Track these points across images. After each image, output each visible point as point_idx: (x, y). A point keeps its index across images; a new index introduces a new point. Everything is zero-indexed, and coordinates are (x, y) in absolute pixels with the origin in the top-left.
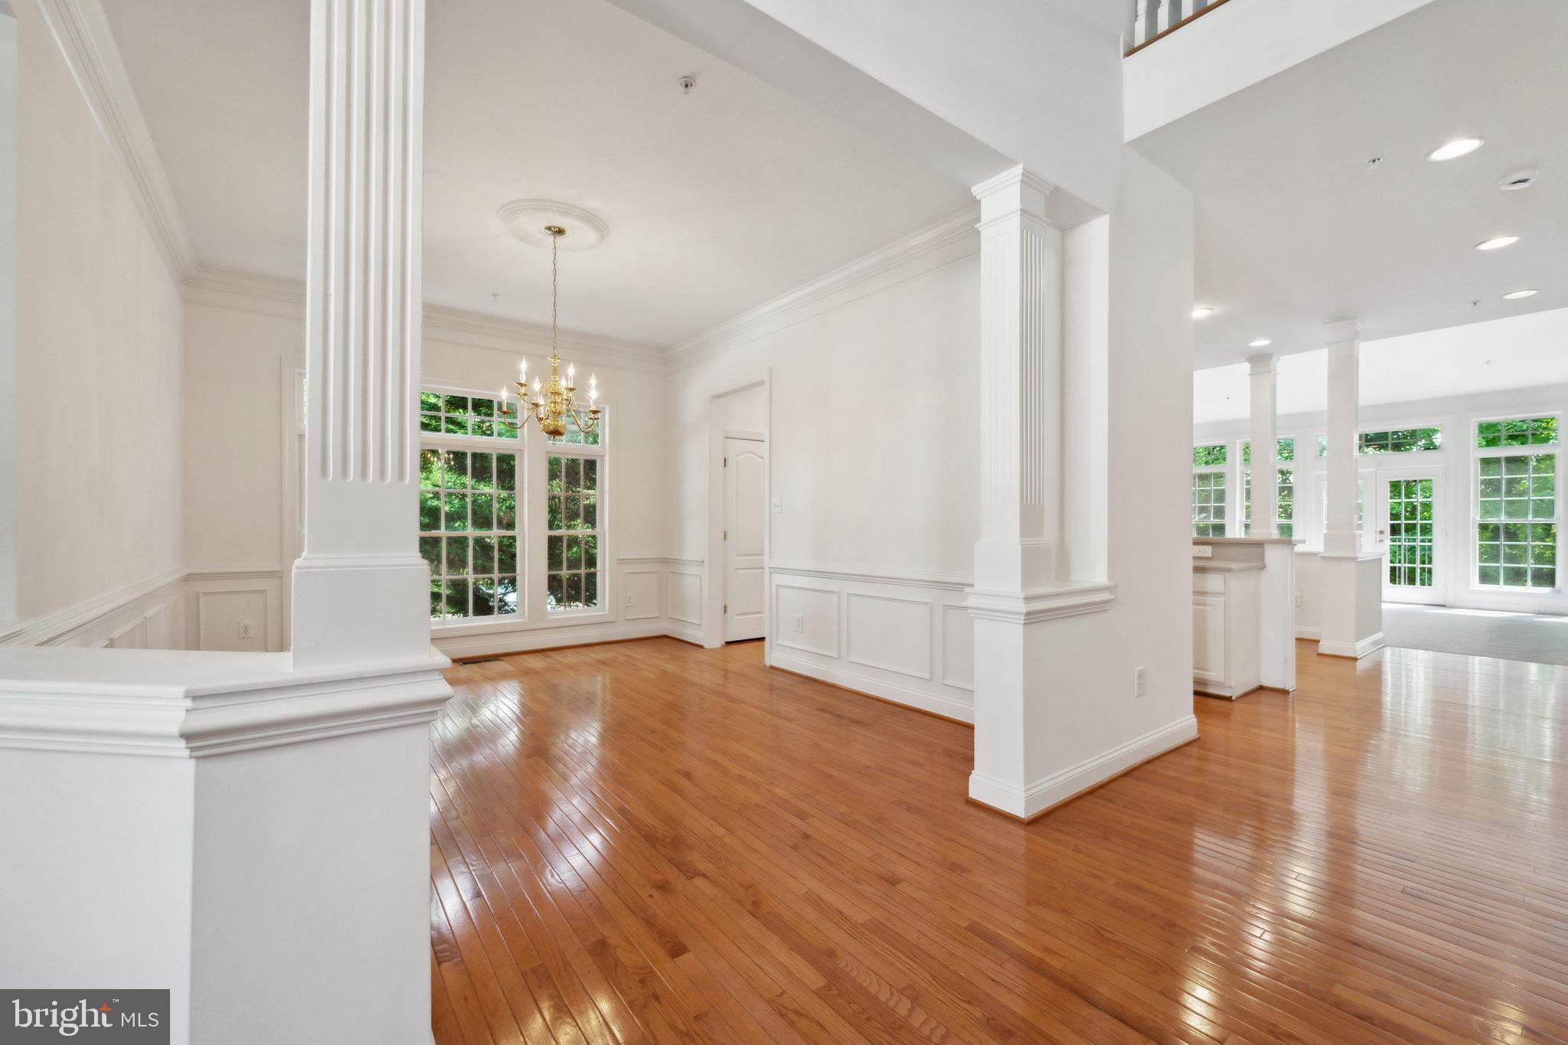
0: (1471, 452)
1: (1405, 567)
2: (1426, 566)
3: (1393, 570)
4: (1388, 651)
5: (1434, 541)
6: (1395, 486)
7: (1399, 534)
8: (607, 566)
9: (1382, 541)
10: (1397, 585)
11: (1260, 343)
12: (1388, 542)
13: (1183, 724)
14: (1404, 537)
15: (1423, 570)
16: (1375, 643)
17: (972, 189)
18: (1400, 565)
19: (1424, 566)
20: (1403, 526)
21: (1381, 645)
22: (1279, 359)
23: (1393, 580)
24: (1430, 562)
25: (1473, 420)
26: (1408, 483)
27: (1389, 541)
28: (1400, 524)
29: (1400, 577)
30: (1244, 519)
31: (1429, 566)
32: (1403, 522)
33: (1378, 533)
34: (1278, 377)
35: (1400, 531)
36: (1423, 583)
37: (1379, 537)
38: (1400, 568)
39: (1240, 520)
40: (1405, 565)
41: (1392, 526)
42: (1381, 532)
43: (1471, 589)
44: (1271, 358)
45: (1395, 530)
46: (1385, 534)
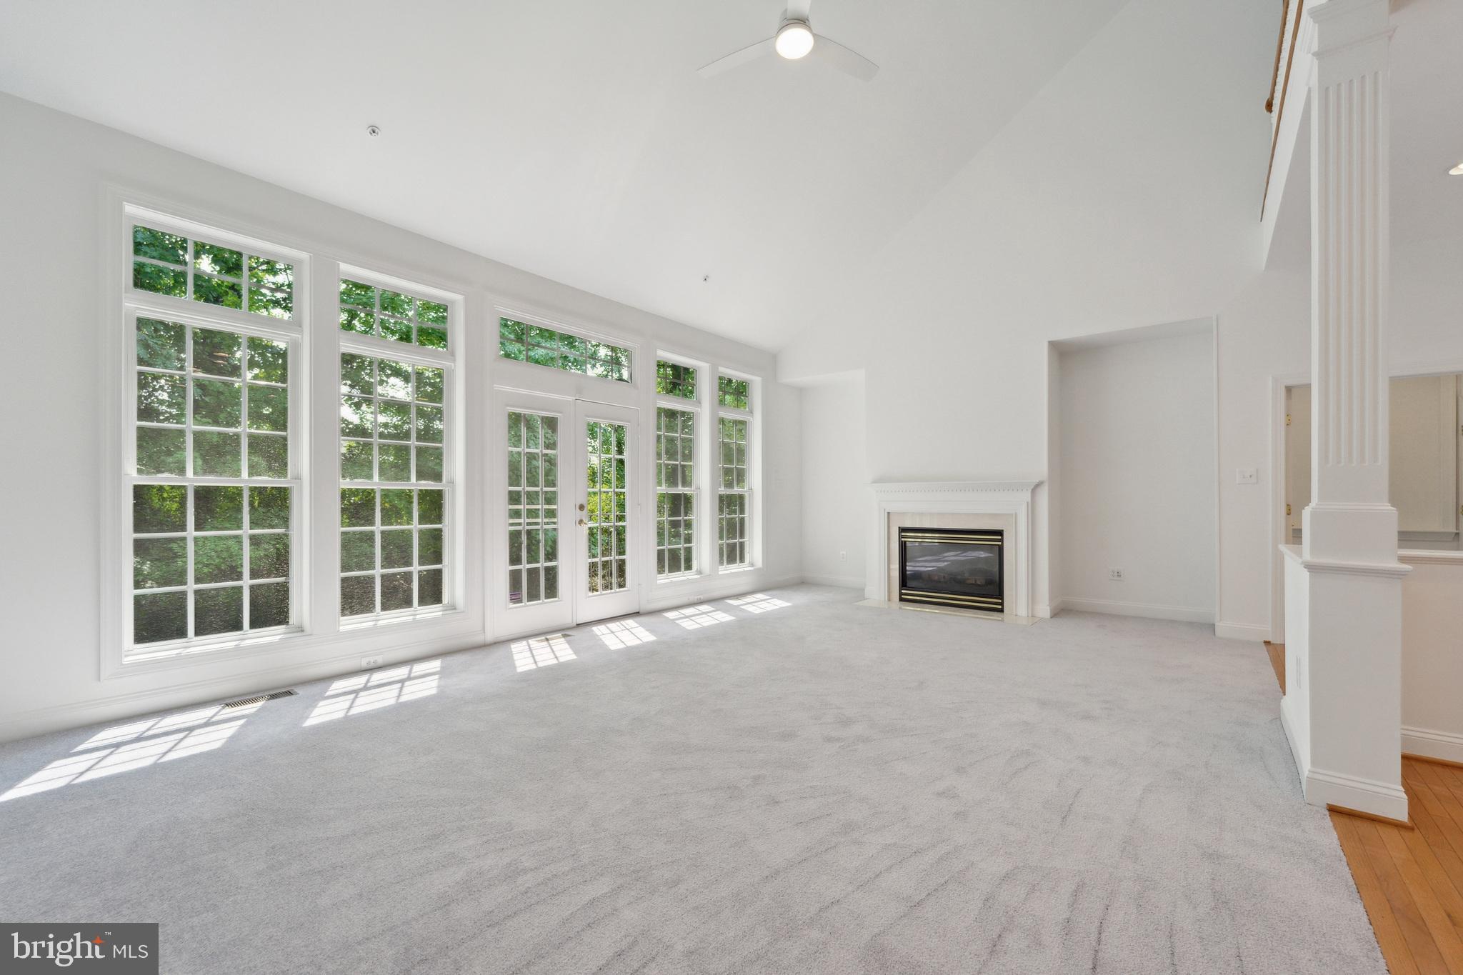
27: (587, 521)
33: (578, 509)
37: (579, 515)
42: (581, 507)
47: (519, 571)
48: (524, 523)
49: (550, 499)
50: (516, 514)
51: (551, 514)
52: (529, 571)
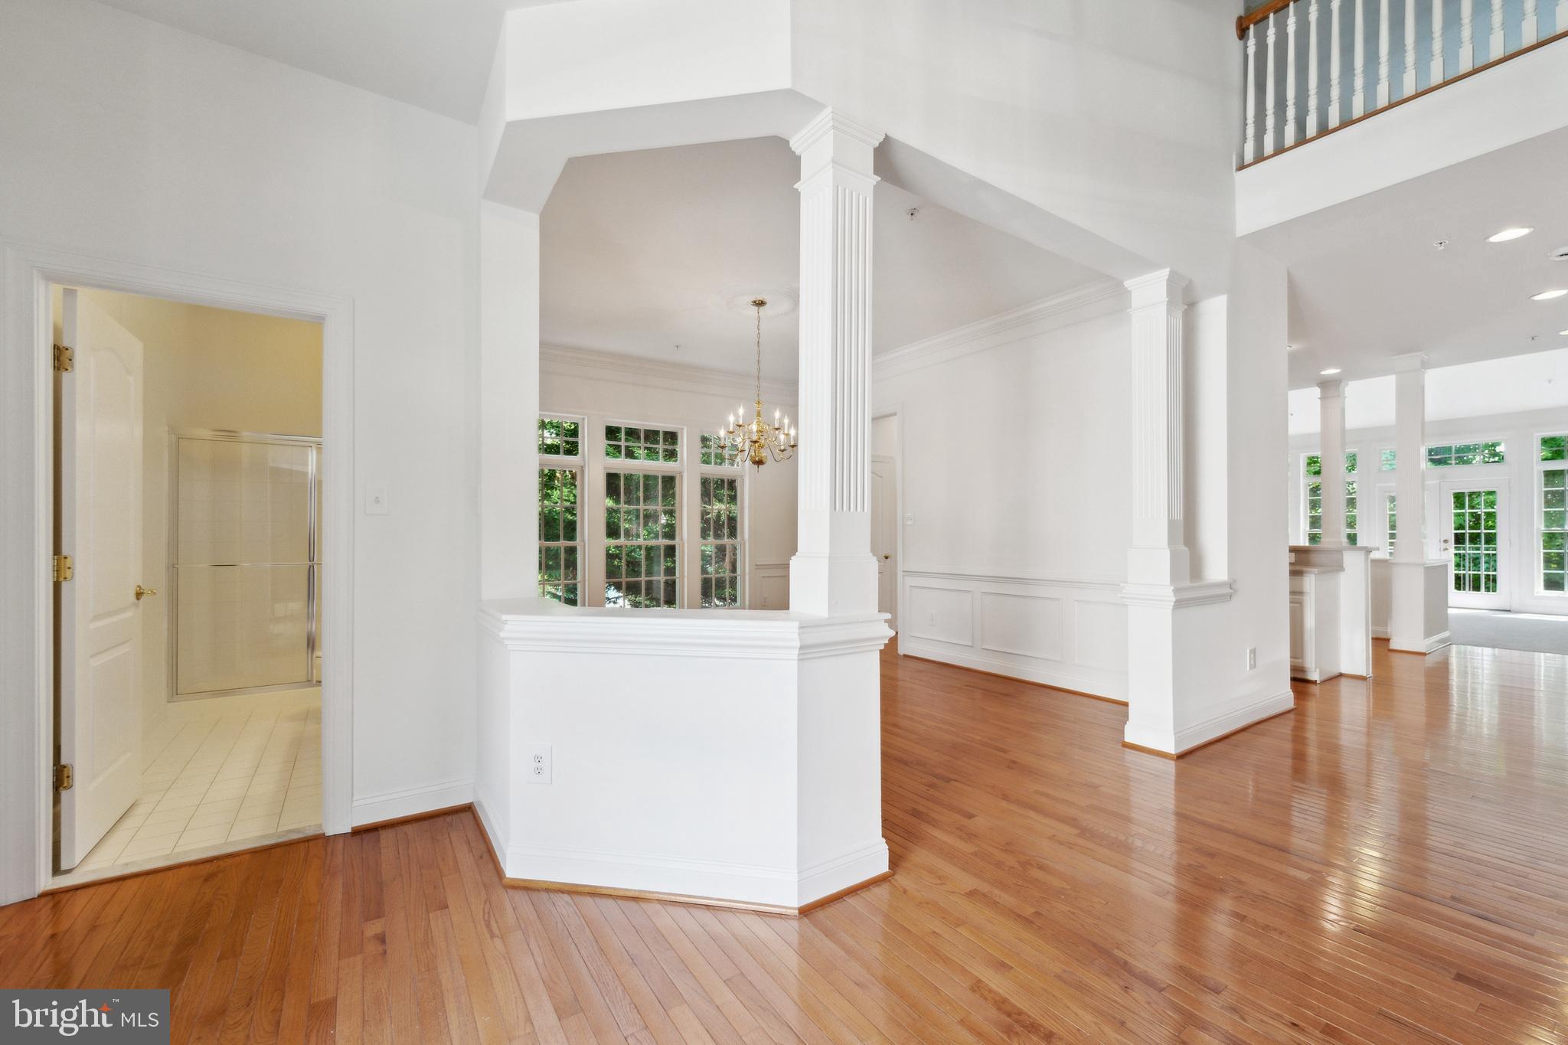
0: (1535, 464)
1: (1470, 575)
2: (1491, 573)
3: (1458, 578)
4: (1454, 648)
5: (1498, 549)
6: (1459, 499)
7: (1464, 543)
8: (747, 571)
9: (1446, 549)
10: (1462, 591)
11: (1331, 372)
12: (1452, 551)
13: (1283, 696)
14: (1468, 546)
15: (1488, 576)
16: (1442, 641)
17: (1125, 283)
18: (1464, 572)
19: (1489, 573)
20: (1467, 536)
21: (1447, 643)
22: (1348, 384)
23: (1458, 586)
24: (1495, 569)
25: (1536, 434)
26: (1471, 494)
27: (1453, 549)
28: (1464, 534)
29: (1464, 584)
30: (1308, 529)
31: (1494, 573)
32: (1468, 531)
33: (1442, 542)
34: (1346, 400)
35: (1464, 540)
36: (1488, 590)
37: (1444, 545)
38: (1464, 575)
39: (1304, 530)
40: (1469, 572)
41: (1456, 535)
42: (1446, 541)
43: (1536, 595)
44: (1340, 383)
45: (1459, 539)
46: (1450, 542)
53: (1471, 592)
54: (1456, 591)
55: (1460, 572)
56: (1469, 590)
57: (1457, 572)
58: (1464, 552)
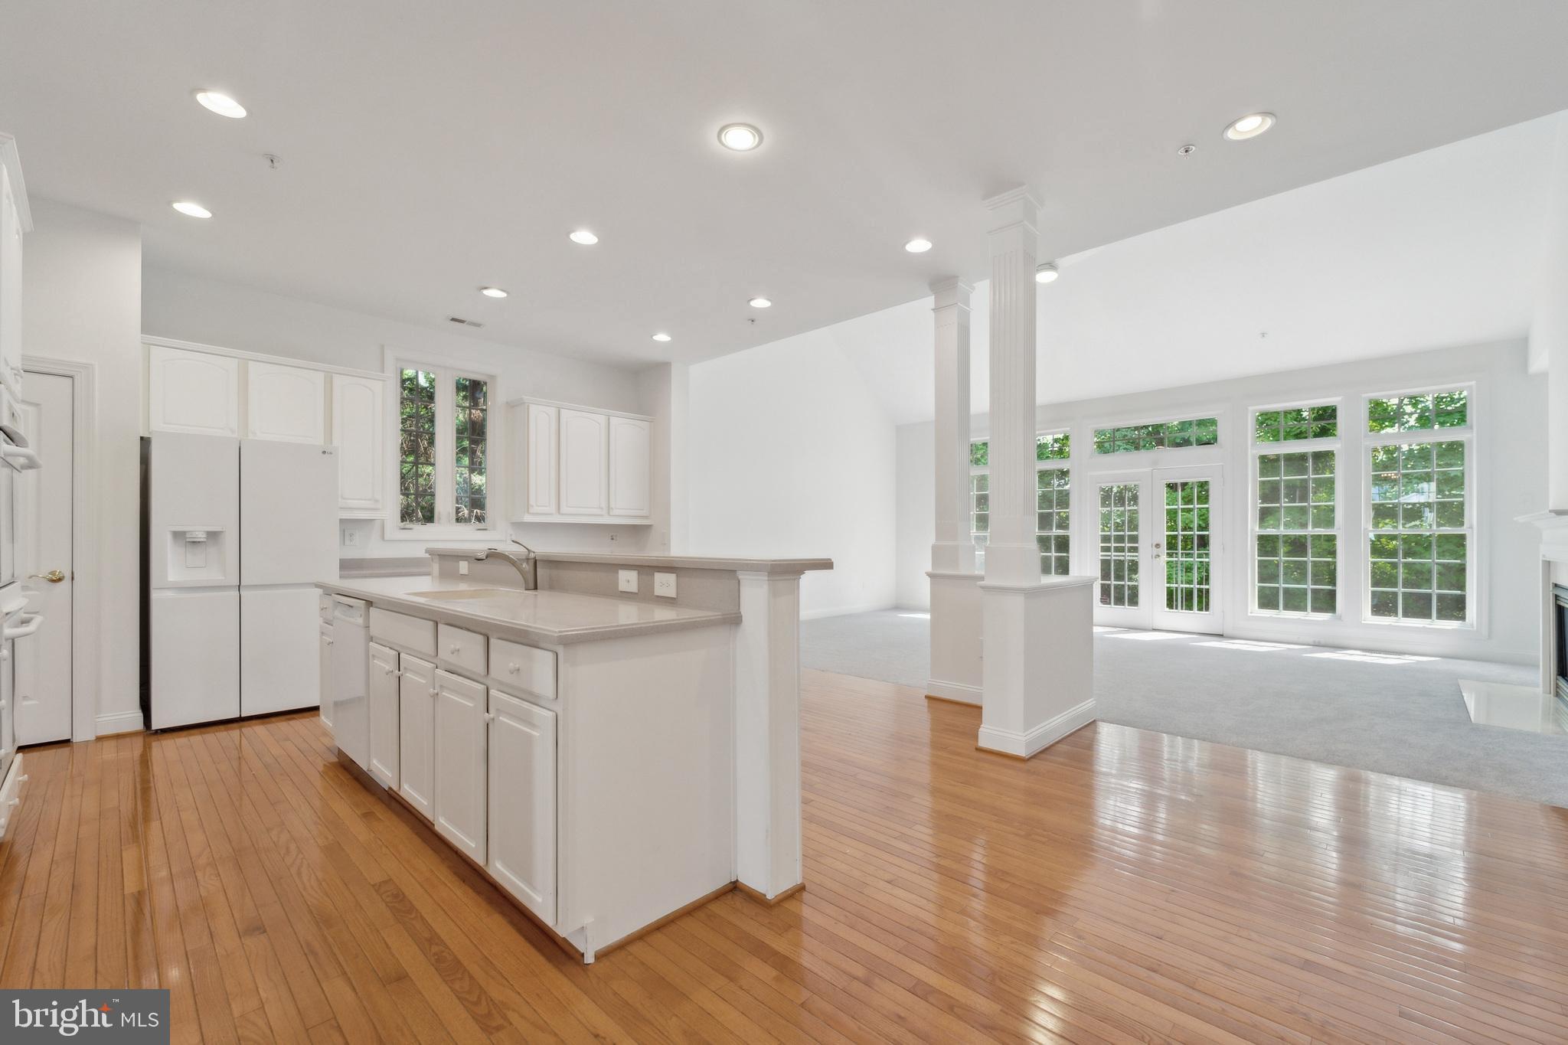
0: (1249, 447)
1: (1182, 589)
2: (1204, 587)
3: (1170, 592)
5: (1211, 556)
6: (1172, 490)
7: (1176, 548)
9: (1159, 556)
10: (1175, 610)
12: (1164, 558)
14: (1180, 552)
15: (1200, 591)
18: (1176, 585)
19: (1202, 587)
20: (1180, 539)
23: (1170, 603)
24: (1207, 583)
25: (1251, 408)
26: (1184, 485)
27: (1165, 556)
28: (1176, 536)
29: (1177, 600)
31: (1207, 587)
32: (1180, 533)
33: (1154, 546)
35: (1177, 544)
36: (1200, 609)
37: (1155, 551)
38: (1177, 589)
40: (1182, 586)
41: (1169, 538)
42: (1158, 546)
43: (1249, 614)
45: (1171, 545)
46: (1162, 547)
47: (1109, 585)
48: (1114, 556)
49: (1134, 539)
50: (1107, 549)
51: (1135, 550)
52: (1116, 587)
53: (1184, 611)
54: (1168, 609)
55: (1172, 585)
56: (1182, 608)
57: (1168, 585)
58: (1176, 559)
